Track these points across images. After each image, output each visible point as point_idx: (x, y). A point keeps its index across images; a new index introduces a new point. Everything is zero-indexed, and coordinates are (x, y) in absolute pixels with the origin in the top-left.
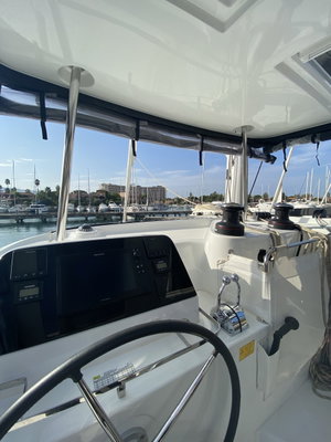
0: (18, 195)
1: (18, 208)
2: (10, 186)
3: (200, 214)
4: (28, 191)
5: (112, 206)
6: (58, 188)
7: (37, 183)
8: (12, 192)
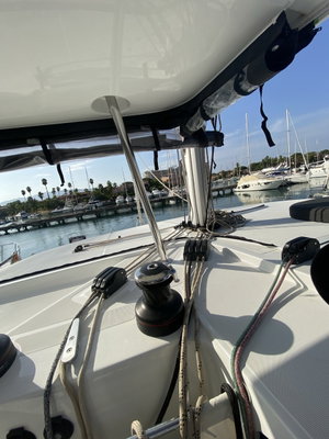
0: (79, 195)
1: (81, 206)
2: (73, 188)
3: (246, 187)
4: (86, 190)
5: (155, 192)
6: (109, 184)
7: (92, 182)
8: (74, 194)
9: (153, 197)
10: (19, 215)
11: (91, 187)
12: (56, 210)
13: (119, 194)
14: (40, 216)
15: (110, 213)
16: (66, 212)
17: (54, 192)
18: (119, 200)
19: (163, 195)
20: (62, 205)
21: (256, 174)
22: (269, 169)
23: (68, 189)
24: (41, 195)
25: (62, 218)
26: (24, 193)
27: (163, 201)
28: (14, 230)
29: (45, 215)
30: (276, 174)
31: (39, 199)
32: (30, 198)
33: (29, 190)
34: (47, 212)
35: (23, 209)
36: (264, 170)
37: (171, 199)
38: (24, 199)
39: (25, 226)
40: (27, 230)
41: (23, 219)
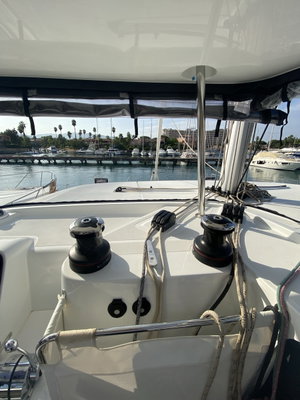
0: (101, 140)
1: (101, 151)
2: (97, 133)
3: (261, 163)
5: (169, 151)
6: (129, 135)
7: (114, 130)
8: (97, 139)
9: (167, 155)
10: (50, 149)
11: (112, 135)
12: (80, 151)
13: (136, 147)
14: (67, 153)
15: (126, 162)
16: (89, 154)
17: (80, 134)
18: (135, 152)
19: (176, 155)
20: (86, 147)
21: (275, 152)
22: (290, 149)
23: (93, 133)
24: (69, 134)
25: (85, 159)
26: (56, 130)
27: (175, 161)
28: (46, 161)
29: (71, 153)
30: (297, 156)
31: (67, 138)
32: (60, 135)
33: (61, 128)
34: (72, 150)
35: (53, 144)
36: (284, 149)
37: (183, 160)
38: (55, 135)
39: (54, 159)
40: (55, 164)
41: (54, 152)
